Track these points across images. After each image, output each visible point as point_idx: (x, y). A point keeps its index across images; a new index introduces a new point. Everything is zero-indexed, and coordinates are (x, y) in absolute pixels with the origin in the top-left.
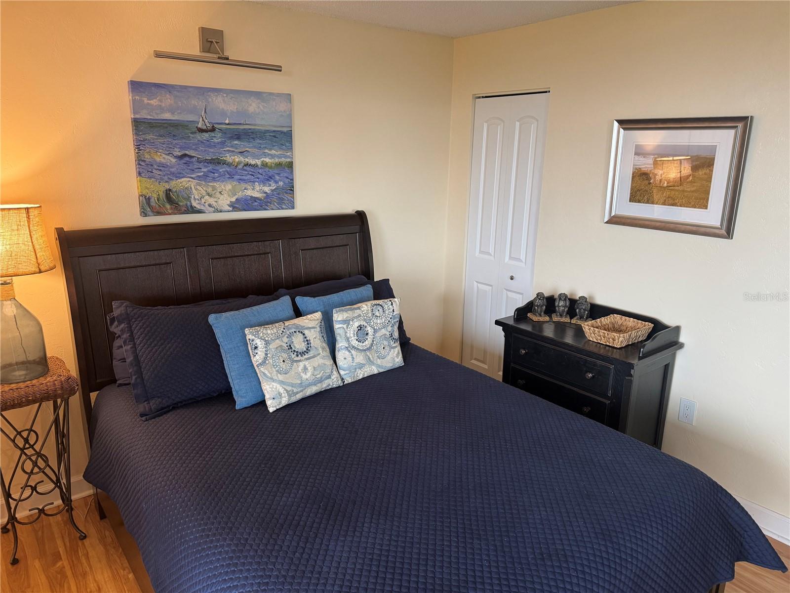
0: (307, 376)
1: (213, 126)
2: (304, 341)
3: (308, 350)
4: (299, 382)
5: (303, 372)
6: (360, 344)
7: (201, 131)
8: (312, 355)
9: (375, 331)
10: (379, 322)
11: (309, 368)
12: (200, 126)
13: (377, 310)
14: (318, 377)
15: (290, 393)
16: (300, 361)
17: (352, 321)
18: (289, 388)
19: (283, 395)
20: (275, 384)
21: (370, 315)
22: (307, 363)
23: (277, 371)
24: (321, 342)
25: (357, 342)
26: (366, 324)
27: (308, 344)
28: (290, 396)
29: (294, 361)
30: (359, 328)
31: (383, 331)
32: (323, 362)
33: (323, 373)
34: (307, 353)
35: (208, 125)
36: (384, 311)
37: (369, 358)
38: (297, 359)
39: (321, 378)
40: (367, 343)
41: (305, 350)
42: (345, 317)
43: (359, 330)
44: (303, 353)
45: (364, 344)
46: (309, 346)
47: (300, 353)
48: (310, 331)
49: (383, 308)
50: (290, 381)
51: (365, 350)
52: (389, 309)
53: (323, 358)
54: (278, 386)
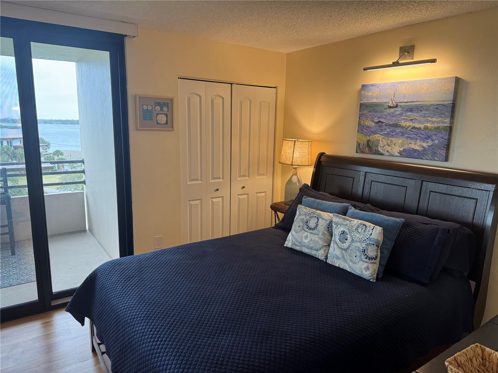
0: (306, 241)
1: (397, 104)
2: (315, 224)
3: (314, 229)
4: (300, 241)
5: (305, 238)
6: (340, 242)
7: (390, 107)
8: (314, 233)
9: (353, 241)
10: (357, 236)
11: (309, 238)
12: (389, 105)
13: (361, 228)
14: (310, 245)
15: (293, 243)
16: (306, 231)
17: (340, 225)
18: (294, 240)
19: (290, 241)
21: (354, 228)
22: (309, 235)
24: (324, 229)
25: (339, 240)
26: (348, 233)
27: (316, 226)
28: (292, 244)
29: (303, 229)
30: (342, 232)
31: (358, 244)
32: (318, 240)
33: (314, 245)
34: (313, 230)
35: (394, 104)
36: (364, 231)
37: (344, 257)
38: (307, 230)
39: (312, 247)
40: (345, 245)
41: (313, 228)
42: (336, 221)
43: (342, 233)
44: (311, 229)
45: (342, 244)
46: (316, 227)
47: (309, 228)
48: (322, 220)
49: (366, 229)
50: (296, 237)
51: (342, 249)
52: (369, 232)
53: (320, 238)
54: (292, 236)
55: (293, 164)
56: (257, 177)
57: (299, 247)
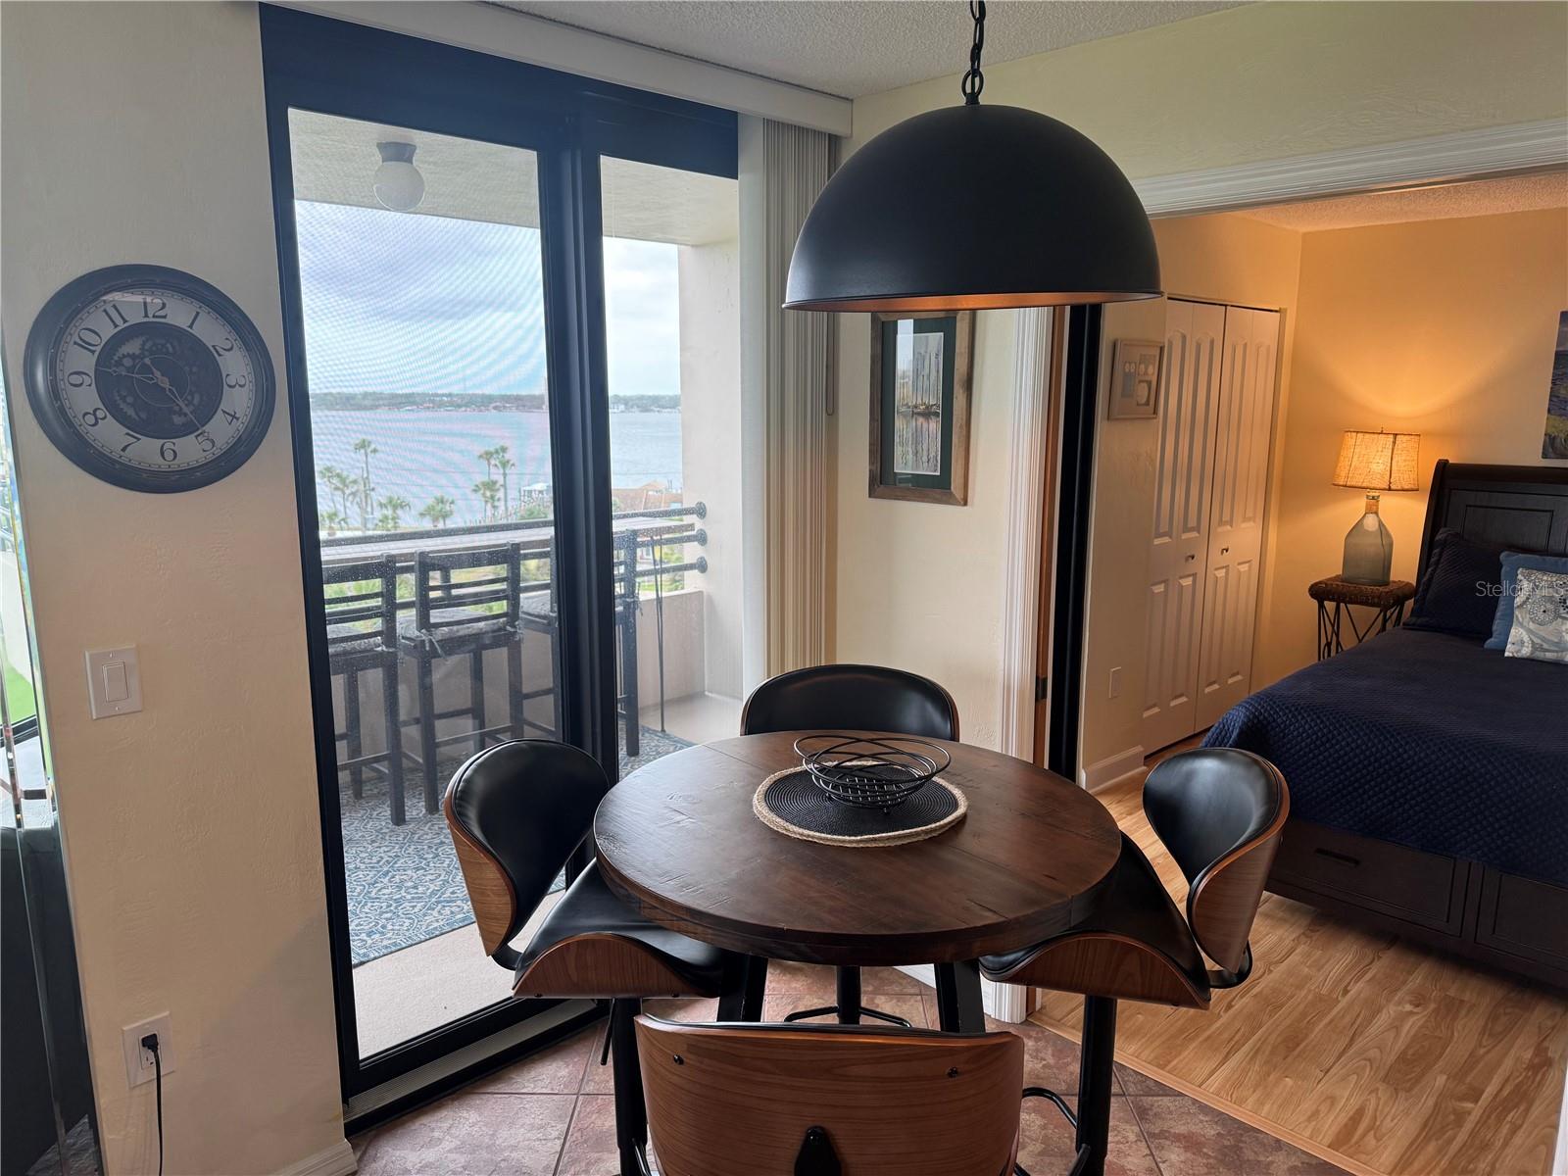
4: (1556, 640)
5: (1566, 633)
18: (1536, 640)
19: (1526, 644)
20: (1521, 630)
23: (1531, 619)
28: (1533, 649)
29: (1558, 616)
38: (1565, 616)
54: (1524, 633)
55: (1393, 487)
56: (1243, 525)
57: (1555, 654)
